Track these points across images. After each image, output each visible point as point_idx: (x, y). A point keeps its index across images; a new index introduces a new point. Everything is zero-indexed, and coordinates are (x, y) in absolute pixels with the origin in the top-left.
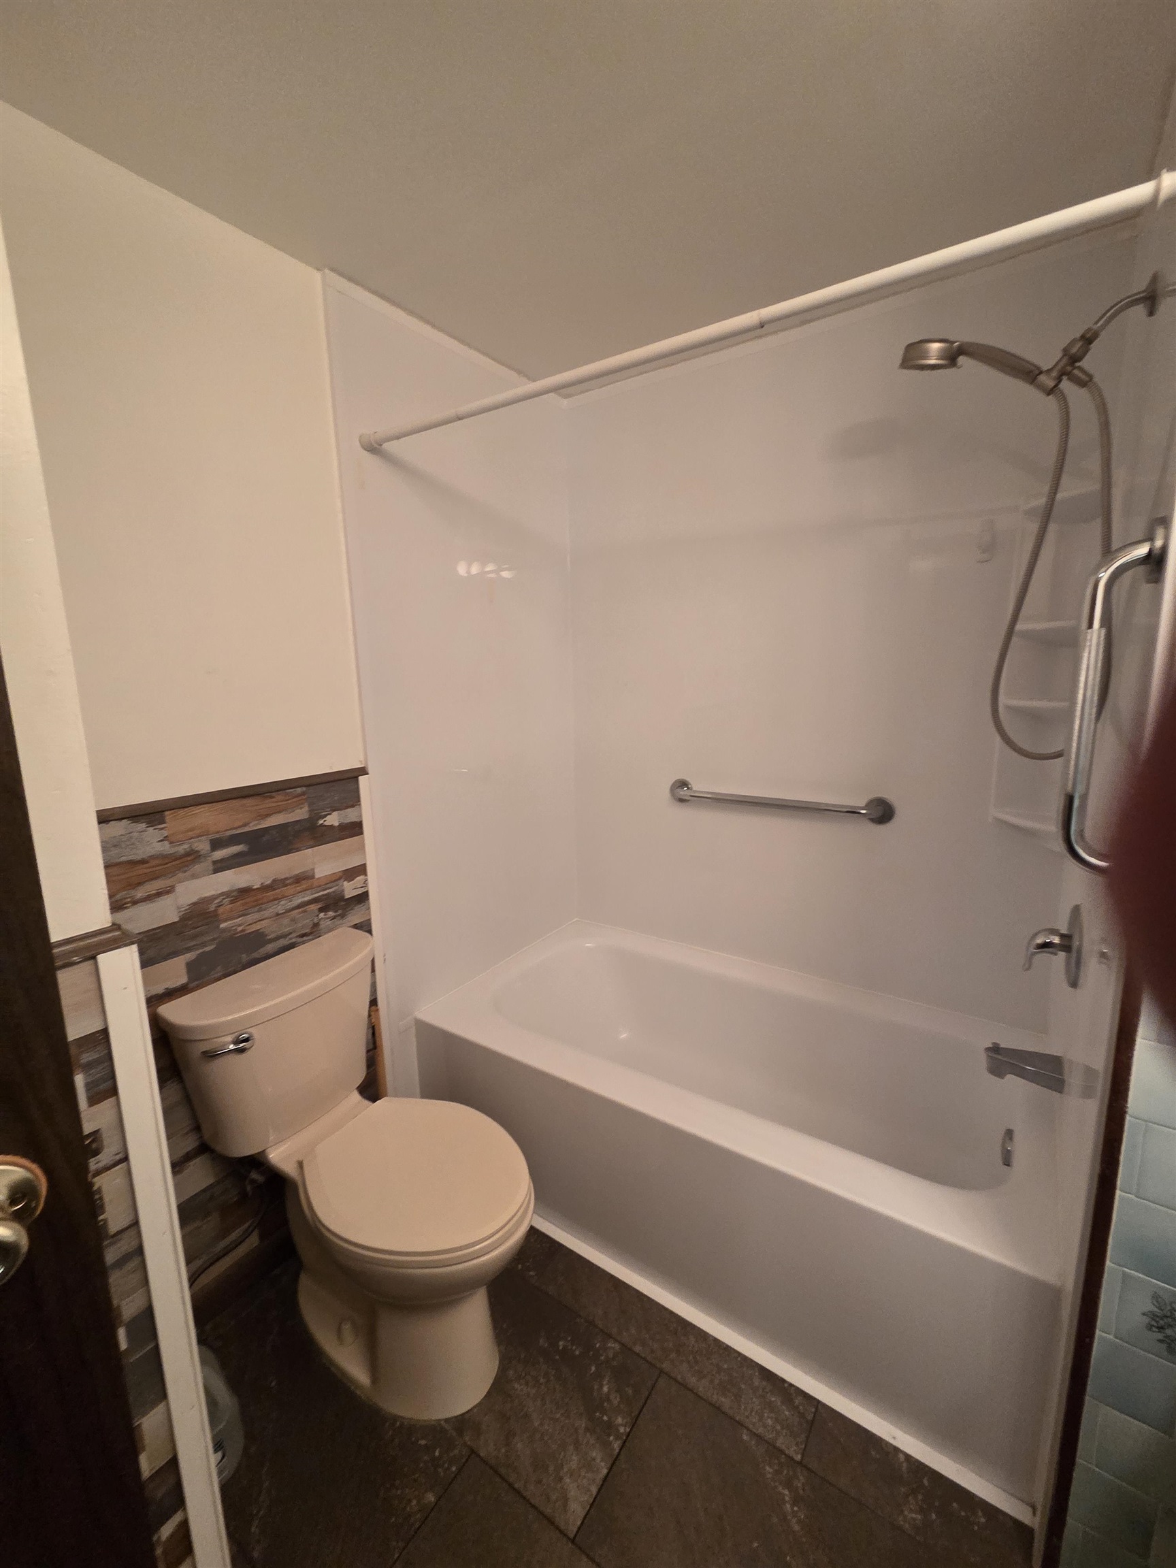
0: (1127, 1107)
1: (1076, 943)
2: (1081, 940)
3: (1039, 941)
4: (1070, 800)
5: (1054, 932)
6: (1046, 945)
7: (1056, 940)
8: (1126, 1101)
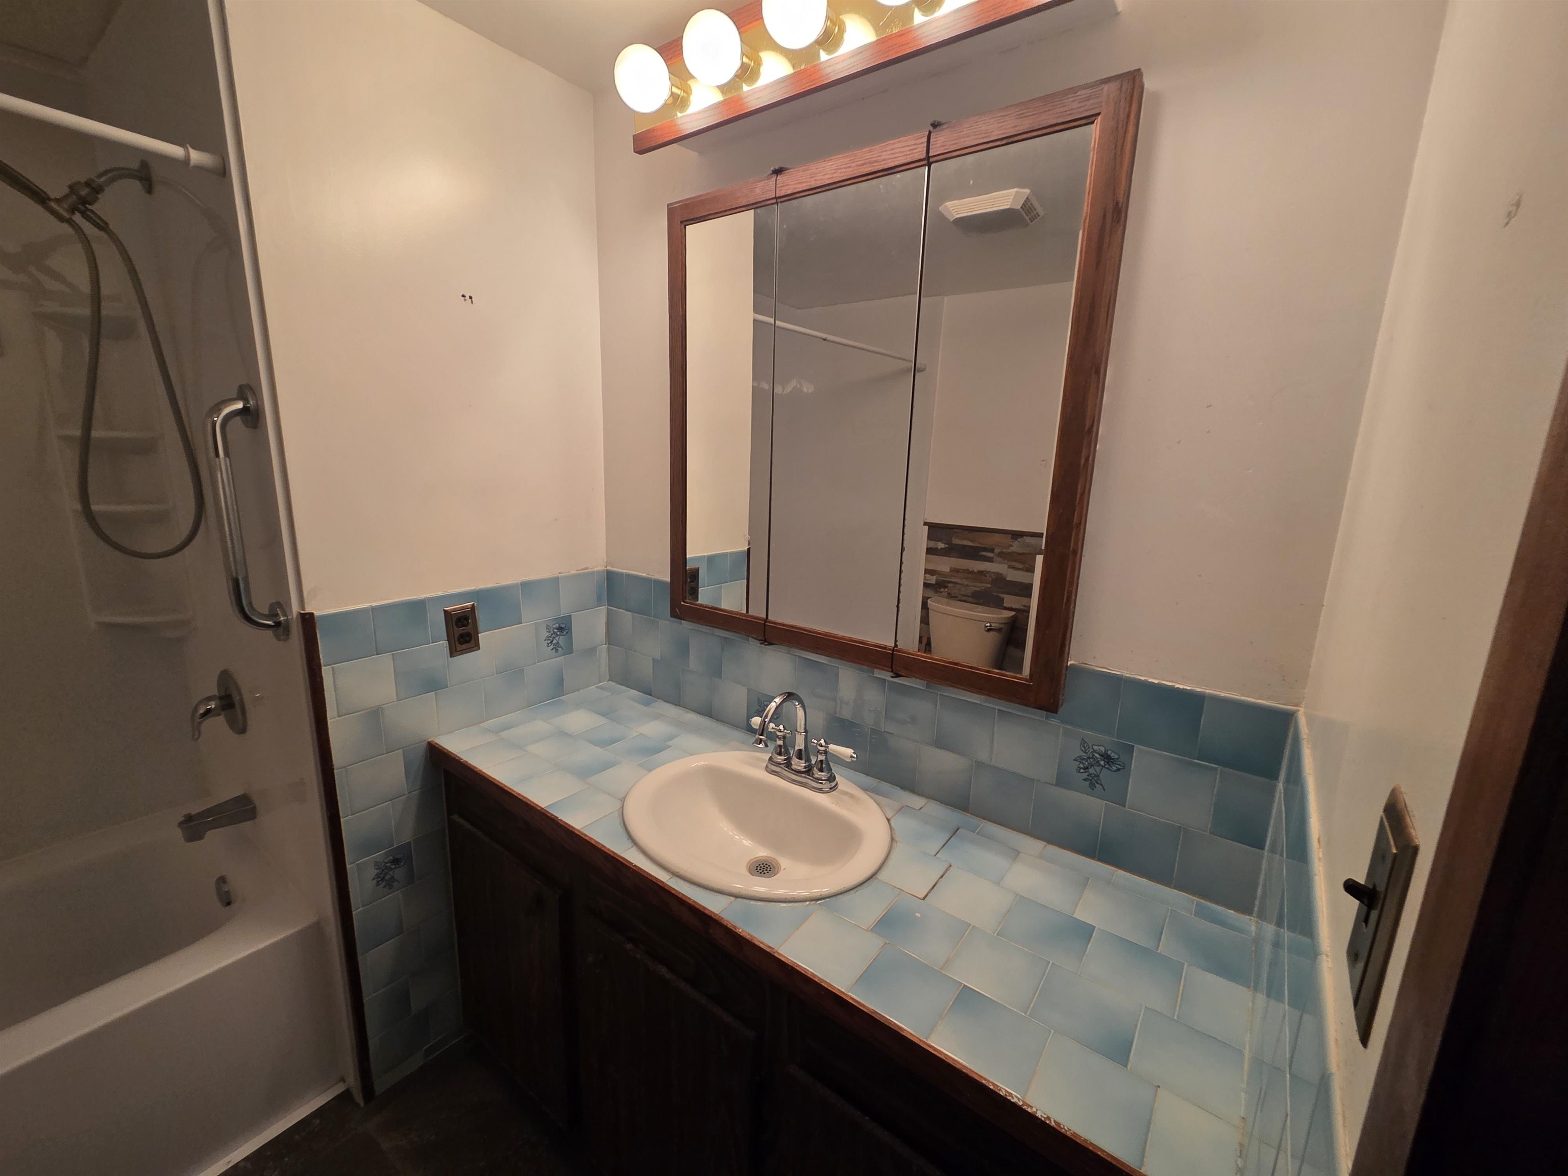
0: (333, 765)
1: (236, 699)
2: (240, 694)
3: (202, 711)
4: (236, 582)
5: (209, 699)
6: (208, 712)
7: (212, 705)
8: (332, 761)
